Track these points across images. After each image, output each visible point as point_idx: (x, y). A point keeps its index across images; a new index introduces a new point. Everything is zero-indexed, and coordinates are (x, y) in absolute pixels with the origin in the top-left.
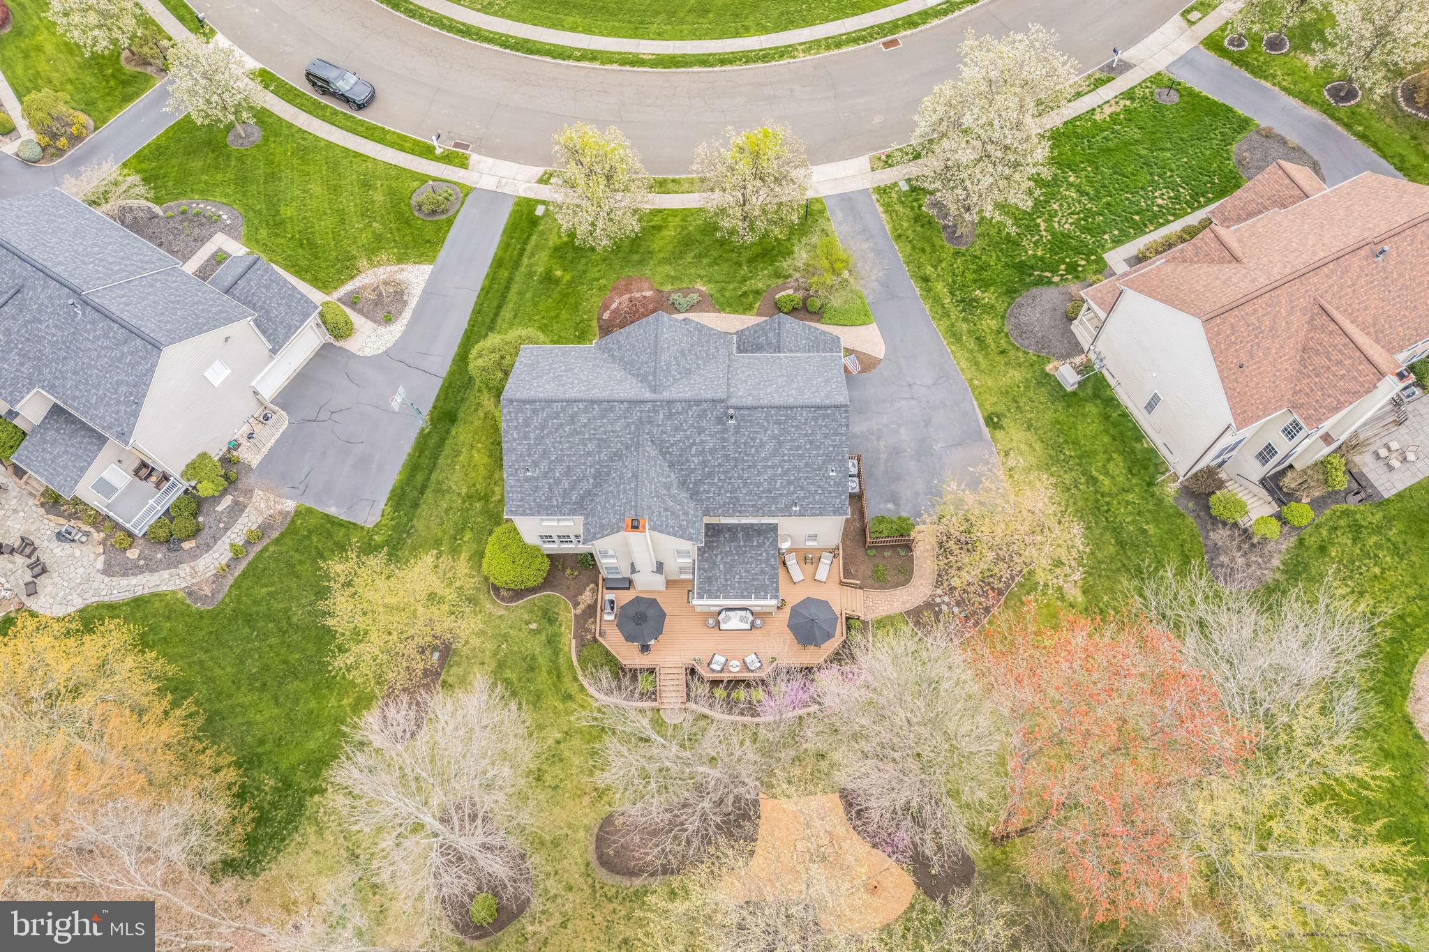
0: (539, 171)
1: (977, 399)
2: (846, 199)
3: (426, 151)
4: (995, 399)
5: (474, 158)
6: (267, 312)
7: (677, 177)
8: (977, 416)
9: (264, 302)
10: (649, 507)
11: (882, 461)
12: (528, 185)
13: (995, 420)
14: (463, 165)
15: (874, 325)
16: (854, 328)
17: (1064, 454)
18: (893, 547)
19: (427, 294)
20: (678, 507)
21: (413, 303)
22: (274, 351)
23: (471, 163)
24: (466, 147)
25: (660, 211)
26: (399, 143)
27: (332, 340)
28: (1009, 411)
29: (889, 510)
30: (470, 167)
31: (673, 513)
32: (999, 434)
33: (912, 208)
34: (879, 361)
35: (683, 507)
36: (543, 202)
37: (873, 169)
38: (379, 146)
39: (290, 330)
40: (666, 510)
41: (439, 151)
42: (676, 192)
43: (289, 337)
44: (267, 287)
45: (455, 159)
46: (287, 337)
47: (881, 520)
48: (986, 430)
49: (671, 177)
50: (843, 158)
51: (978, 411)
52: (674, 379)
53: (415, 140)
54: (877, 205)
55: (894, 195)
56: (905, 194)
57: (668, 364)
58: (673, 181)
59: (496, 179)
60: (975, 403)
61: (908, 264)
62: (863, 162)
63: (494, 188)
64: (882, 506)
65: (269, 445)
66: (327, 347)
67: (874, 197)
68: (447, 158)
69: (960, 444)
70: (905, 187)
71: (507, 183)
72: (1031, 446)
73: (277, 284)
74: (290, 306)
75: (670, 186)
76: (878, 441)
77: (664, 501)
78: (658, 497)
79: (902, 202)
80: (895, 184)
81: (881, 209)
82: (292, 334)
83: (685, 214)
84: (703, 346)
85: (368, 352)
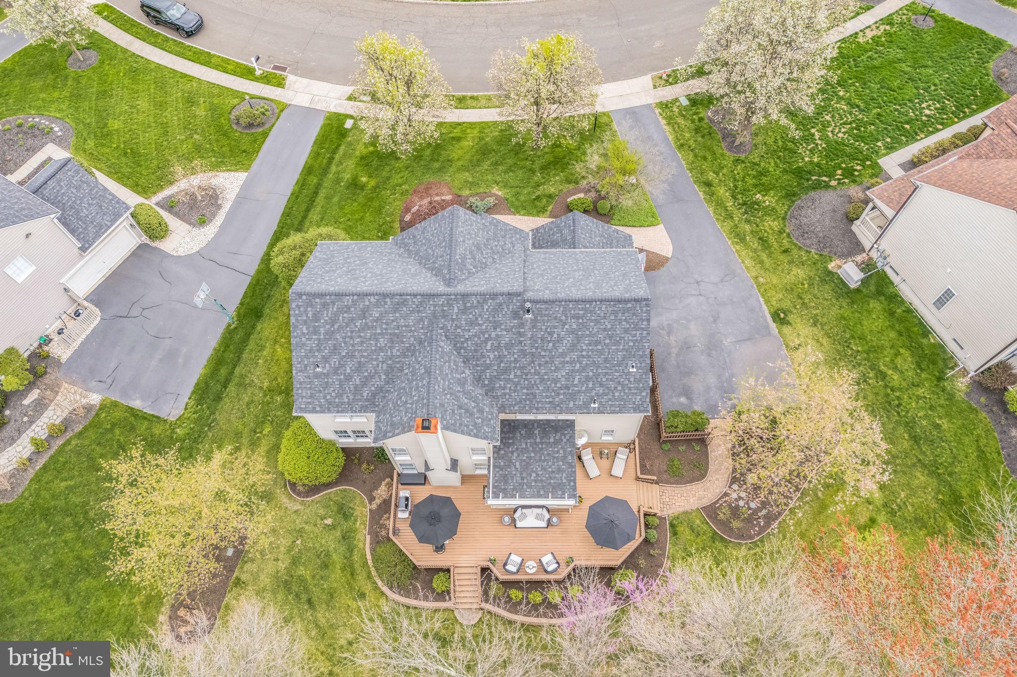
0: (349, 90)
1: (763, 296)
2: (632, 113)
3: (247, 73)
4: (781, 296)
5: (291, 78)
6: (77, 212)
7: (475, 94)
8: (764, 313)
9: (75, 202)
10: (442, 405)
11: (673, 355)
12: (338, 101)
13: (782, 315)
14: (280, 83)
15: (662, 226)
16: (642, 228)
17: (852, 349)
18: (688, 442)
19: (241, 199)
20: (473, 404)
21: (227, 207)
22: (83, 249)
23: (287, 82)
24: (284, 69)
25: (459, 124)
26: (223, 66)
27: (148, 241)
28: (795, 307)
29: (682, 404)
30: (286, 86)
31: (467, 411)
32: (786, 330)
33: (693, 121)
34: (667, 259)
35: (478, 404)
36: (351, 117)
37: (655, 87)
38: (204, 68)
39: (101, 229)
40: (460, 407)
41: (258, 73)
42: (474, 108)
43: (100, 236)
44: (78, 188)
45: (274, 79)
46: (98, 235)
47: (676, 414)
48: (773, 326)
49: (469, 94)
50: (627, 77)
51: (765, 307)
52: (469, 273)
53: (237, 63)
54: (660, 118)
55: (675, 109)
56: (686, 108)
57: (464, 258)
58: (472, 98)
59: (310, 97)
60: (761, 299)
61: (691, 170)
62: (646, 80)
63: (307, 105)
64: (674, 400)
65: (79, 341)
66: (142, 247)
67: (657, 111)
68: (266, 79)
69: (747, 340)
70: (685, 102)
71: (319, 100)
72: (818, 341)
73: (88, 185)
74: (101, 207)
75: (469, 102)
76: (669, 336)
77: (457, 399)
78: (451, 394)
79: (683, 116)
80: (677, 100)
81: (663, 122)
82: (103, 233)
83: (483, 126)
84: (499, 241)
85: (181, 252)
